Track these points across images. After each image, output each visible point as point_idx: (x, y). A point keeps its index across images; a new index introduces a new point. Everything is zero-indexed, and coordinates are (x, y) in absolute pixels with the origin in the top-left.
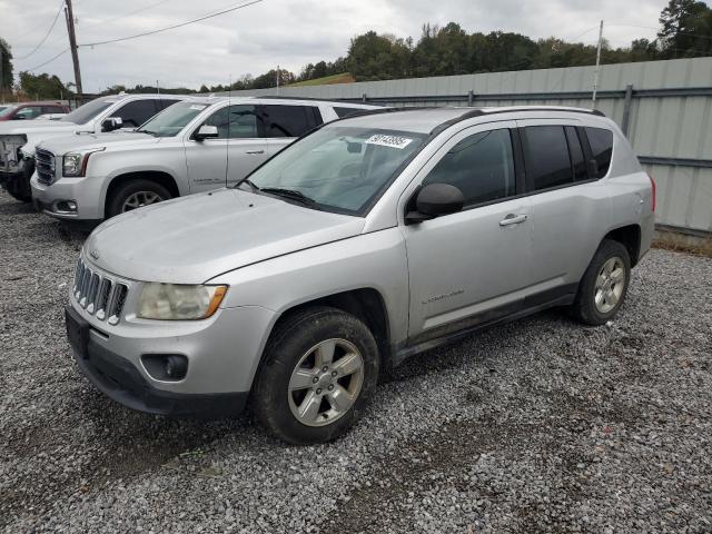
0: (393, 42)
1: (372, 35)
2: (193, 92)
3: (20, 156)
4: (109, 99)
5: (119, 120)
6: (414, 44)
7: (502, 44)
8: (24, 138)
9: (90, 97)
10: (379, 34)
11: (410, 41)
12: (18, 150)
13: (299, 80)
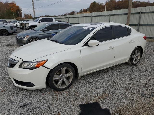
0: (99, 4)
1: (94, 2)
2: (57, 16)
3: (28, 26)
4: (39, 18)
5: (40, 21)
6: (104, 4)
7: (124, 3)
8: (29, 24)
9: (36, 18)
10: (96, 2)
11: (103, 3)
12: (28, 25)
13: (79, 13)
